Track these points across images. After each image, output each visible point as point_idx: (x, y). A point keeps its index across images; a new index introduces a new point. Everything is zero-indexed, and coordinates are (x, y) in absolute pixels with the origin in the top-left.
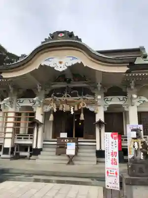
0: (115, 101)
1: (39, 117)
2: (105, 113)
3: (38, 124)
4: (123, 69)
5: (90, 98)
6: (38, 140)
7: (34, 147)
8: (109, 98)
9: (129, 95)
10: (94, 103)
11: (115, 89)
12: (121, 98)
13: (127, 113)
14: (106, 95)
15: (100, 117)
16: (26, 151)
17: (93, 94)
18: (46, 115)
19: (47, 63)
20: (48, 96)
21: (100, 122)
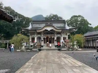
0: (59, 35)
3: (42, 40)
7: (42, 45)
8: (57, 35)
9: (61, 34)
10: (55, 36)
13: (61, 38)
15: (56, 39)
17: (54, 34)
18: (44, 39)
19: (46, 29)
20: (44, 34)
21: (56, 40)
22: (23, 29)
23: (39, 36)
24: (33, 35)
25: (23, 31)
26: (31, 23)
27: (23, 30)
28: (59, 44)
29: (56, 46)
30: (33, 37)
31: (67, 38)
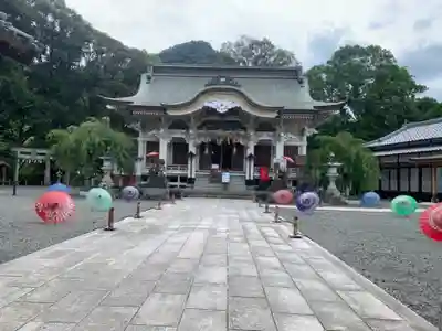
0: (265, 136)
1: (192, 149)
2: (255, 147)
3: (191, 154)
4: (273, 115)
5: (242, 133)
6: (192, 170)
7: (188, 176)
8: (259, 133)
9: (277, 132)
10: (247, 138)
11: (264, 126)
12: (271, 133)
13: (274, 148)
14: (257, 130)
15: (251, 151)
16: (176, 181)
17: (245, 129)
18: (201, 147)
19: (210, 105)
20: (199, 128)
21: (251, 155)
22: (111, 103)
23: (179, 134)
24: (154, 132)
25: (112, 110)
26: (149, 78)
27: (109, 107)
28: (264, 172)
29: (248, 183)
30: (153, 140)
31: (305, 149)
